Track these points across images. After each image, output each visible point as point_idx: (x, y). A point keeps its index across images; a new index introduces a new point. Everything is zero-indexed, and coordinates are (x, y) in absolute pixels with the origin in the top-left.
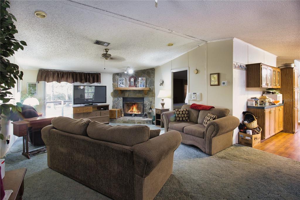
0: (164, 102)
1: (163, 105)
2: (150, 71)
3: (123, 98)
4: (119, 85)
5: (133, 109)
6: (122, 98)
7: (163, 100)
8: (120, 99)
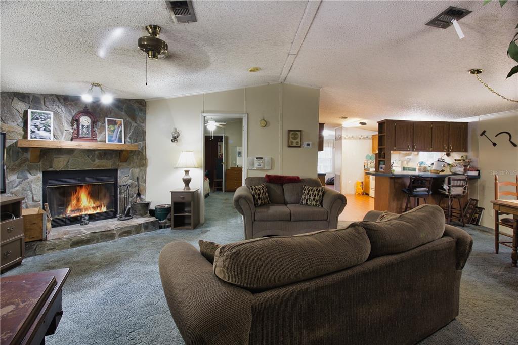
0: (191, 175)
1: (187, 182)
2: (136, 106)
3: (45, 174)
4: (33, 132)
5: (78, 200)
6: (40, 175)
7: (187, 172)
8: (31, 177)
